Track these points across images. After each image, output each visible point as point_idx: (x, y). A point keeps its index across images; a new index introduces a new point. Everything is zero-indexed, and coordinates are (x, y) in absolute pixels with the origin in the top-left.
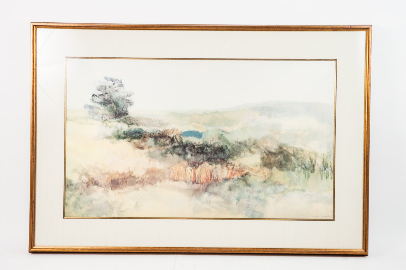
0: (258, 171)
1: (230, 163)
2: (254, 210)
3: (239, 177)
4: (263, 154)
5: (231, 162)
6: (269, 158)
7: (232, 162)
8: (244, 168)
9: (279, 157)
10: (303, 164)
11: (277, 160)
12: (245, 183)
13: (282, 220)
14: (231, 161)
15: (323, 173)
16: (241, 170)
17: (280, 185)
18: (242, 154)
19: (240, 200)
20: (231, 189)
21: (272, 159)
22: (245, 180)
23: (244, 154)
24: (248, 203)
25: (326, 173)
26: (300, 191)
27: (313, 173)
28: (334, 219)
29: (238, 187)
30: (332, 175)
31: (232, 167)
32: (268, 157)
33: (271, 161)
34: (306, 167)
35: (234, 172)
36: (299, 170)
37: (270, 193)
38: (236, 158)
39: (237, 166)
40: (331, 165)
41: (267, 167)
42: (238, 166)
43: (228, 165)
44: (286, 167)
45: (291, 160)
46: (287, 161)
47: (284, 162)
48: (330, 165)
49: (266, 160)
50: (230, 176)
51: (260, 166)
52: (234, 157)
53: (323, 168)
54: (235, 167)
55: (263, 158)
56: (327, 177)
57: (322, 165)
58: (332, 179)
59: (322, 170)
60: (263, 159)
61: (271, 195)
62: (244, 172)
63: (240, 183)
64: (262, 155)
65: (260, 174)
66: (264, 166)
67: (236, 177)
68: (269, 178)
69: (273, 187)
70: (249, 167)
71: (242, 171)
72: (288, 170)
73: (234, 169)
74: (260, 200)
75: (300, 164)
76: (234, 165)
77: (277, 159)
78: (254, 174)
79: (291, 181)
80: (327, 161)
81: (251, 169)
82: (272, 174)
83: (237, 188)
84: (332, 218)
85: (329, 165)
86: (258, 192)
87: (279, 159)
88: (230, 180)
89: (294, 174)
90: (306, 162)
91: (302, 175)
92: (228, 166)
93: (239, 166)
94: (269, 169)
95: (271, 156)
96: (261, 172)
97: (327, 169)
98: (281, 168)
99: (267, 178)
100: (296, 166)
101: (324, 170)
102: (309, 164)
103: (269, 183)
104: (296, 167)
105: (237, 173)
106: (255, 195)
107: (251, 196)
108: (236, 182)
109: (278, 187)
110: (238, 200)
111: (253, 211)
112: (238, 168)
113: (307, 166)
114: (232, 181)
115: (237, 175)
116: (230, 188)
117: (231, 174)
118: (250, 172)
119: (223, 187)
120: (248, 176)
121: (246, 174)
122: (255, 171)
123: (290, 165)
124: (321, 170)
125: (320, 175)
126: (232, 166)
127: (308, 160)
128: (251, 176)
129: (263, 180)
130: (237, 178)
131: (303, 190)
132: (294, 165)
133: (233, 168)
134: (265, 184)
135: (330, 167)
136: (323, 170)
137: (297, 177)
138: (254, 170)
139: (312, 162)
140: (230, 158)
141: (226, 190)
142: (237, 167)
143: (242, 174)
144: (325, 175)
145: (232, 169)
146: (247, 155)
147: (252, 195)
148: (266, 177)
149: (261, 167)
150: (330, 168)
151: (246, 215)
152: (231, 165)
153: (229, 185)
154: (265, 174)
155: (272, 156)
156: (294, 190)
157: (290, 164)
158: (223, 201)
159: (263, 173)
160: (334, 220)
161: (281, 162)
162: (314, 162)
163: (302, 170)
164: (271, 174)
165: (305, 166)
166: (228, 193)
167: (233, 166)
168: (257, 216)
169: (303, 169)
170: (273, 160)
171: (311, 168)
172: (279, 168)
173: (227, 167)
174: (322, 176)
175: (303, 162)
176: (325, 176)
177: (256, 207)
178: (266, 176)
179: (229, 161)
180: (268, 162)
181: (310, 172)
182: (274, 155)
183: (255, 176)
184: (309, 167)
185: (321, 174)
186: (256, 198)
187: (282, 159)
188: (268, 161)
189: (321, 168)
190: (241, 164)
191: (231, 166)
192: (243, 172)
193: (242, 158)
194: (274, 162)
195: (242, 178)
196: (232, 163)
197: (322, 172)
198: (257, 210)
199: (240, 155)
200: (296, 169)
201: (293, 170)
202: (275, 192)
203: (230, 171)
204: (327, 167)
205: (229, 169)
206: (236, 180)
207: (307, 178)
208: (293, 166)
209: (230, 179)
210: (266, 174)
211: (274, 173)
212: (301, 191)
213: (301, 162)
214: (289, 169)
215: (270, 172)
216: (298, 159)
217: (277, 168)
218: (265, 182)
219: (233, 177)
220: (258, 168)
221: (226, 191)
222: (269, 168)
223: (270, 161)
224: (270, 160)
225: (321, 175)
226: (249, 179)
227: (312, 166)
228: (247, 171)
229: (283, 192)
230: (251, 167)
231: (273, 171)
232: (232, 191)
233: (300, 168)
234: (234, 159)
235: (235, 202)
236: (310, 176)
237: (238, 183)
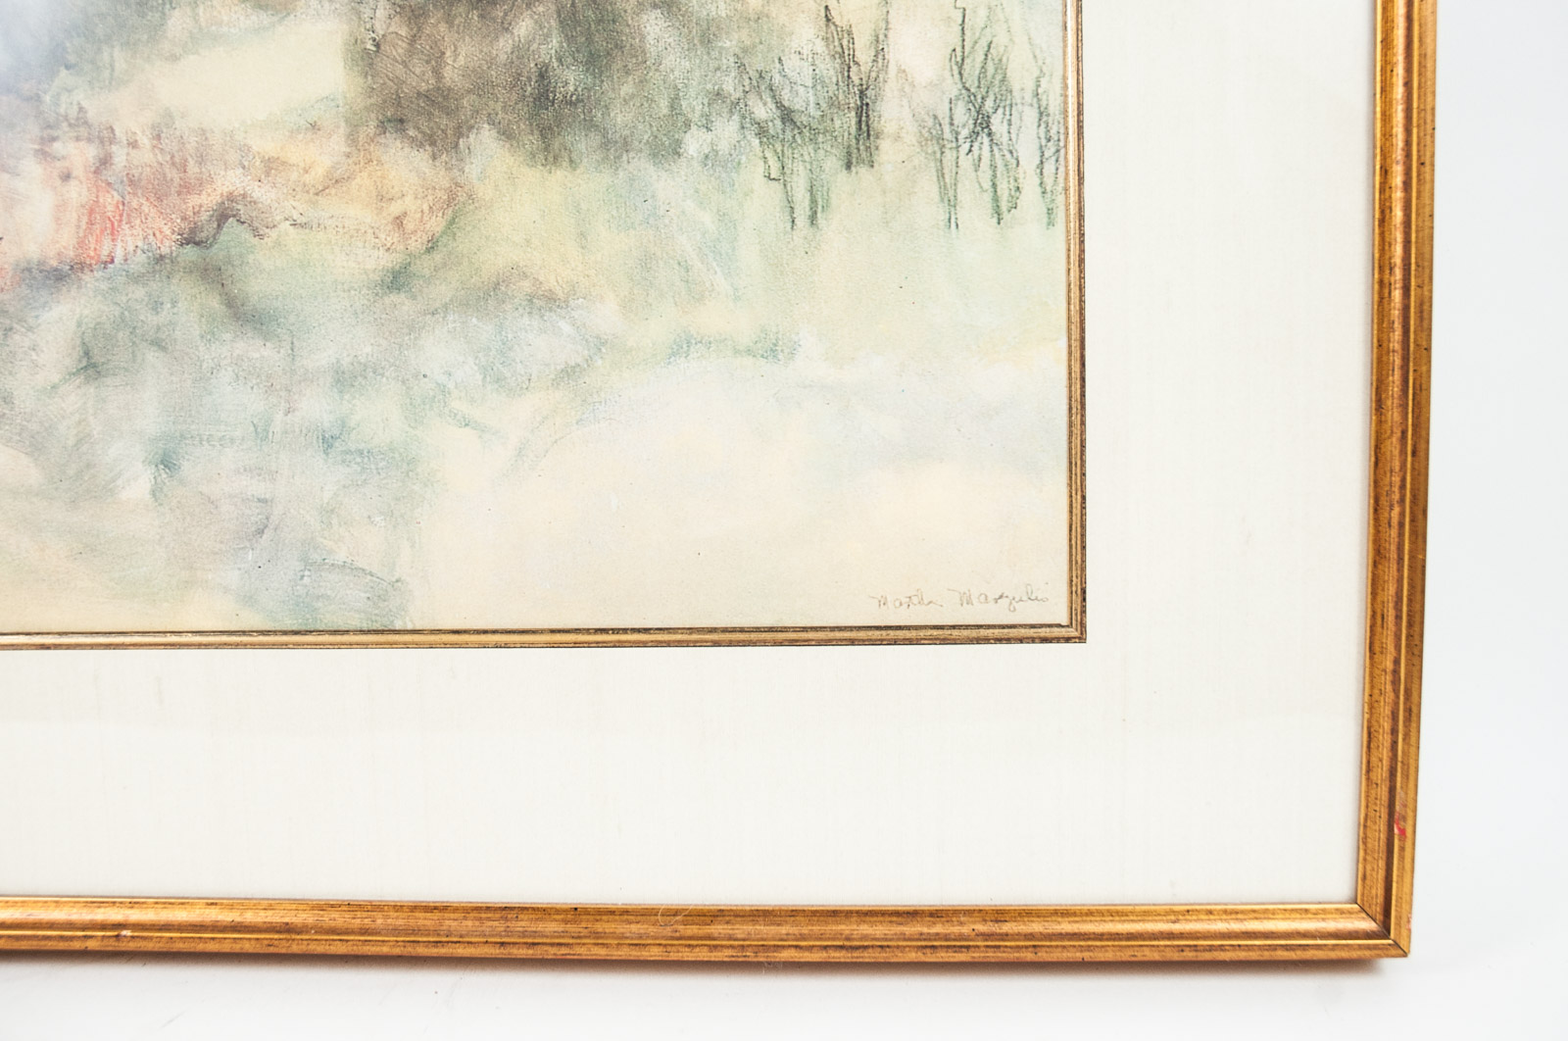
0: (335, 181)
1: (73, 113)
2: (316, 557)
3: (165, 250)
4: (367, 13)
5: (81, 109)
6: (423, 44)
7: (84, 104)
8: (201, 160)
9: (524, 27)
10: (762, 83)
11: (503, 57)
12: (215, 303)
13: (576, 645)
14: (79, 96)
15: (966, 162)
16: (177, 181)
17: (546, 302)
18: (170, 23)
19: (186, 467)
20: (98, 358)
21: (456, 55)
22: (213, 275)
23: (196, 20)
24: (258, 488)
25: (994, 167)
26: (737, 352)
27: (863, 170)
28: (1083, 625)
29: (158, 344)
30: (1049, 181)
31: (91, 152)
32: (413, 40)
33: (451, 75)
34: (787, 116)
35: (110, 200)
36: (724, 147)
37: (451, 385)
38: (120, 65)
39: (133, 145)
40: (1044, 82)
41: (412, 132)
42: (145, 141)
43: (54, 139)
44: (590, 125)
45: (640, 53)
46: (596, 62)
47: (571, 78)
48: (1030, 86)
49: (400, 70)
50: (81, 243)
51: (343, 129)
52: (106, 56)
53: (963, 116)
54: (120, 156)
55: (370, 46)
56: (1004, 205)
57: (952, 88)
58: (1051, 223)
59: (948, 135)
60: (367, 56)
61: (455, 404)
62: (207, 200)
63: (174, 303)
64: (359, 14)
65: (354, 210)
66: (382, 127)
67: (131, 248)
68: (432, 246)
69: (484, 330)
70: (245, 149)
71: (186, 188)
72: (614, 148)
73: (109, 175)
74: (361, 453)
75: (730, 85)
76: (106, 137)
77: (504, 46)
78: (296, 207)
79: (646, 262)
80: (1001, 40)
81: (272, 166)
82: (462, 197)
83: (152, 356)
84: (1058, 612)
85: (1021, 79)
86: (346, 379)
87: (520, 51)
88: (87, 277)
89: (670, 186)
90: (792, 64)
91: (759, 201)
92: (57, 145)
93: (158, 137)
94: (434, 157)
95: (443, 27)
96: (363, 181)
97: (998, 124)
98: (546, 133)
99: (416, 244)
100: (694, 104)
101: (974, 134)
102: (818, 81)
103: (442, 291)
104: (695, 117)
105: (139, 210)
106: (317, 407)
107: (279, 417)
108: (139, 292)
109: (526, 320)
110: (167, 462)
111: (307, 563)
112: (145, 156)
113: (803, 100)
114: (104, 286)
115: (138, 231)
116: (87, 353)
117: (85, 219)
118: (262, 193)
119: (27, 343)
120: (245, 234)
121: (223, 215)
122: (307, 178)
123: (633, 96)
124: (936, 138)
125: (928, 186)
126: (89, 140)
127: (806, 35)
128: (274, 233)
129: (379, 261)
130: (141, 258)
131: (772, 349)
132: (674, 103)
133: (105, 161)
134: (404, 305)
135: (1028, 97)
136: (965, 133)
137: (707, 219)
138: (294, 176)
139: (846, 60)
140: (64, 72)
141: (56, 378)
142: (133, 153)
143: (184, 219)
144: (987, 185)
145: (97, 172)
146: (225, 29)
147: (288, 412)
148: (405, 236)
149: (352, 138)
150: (1031, 115)
151: (249, 600)
152: (83, 131)
153: (79, 325)
154: (395, 209)
155: (450, 23)
156: (683, 346)
157: (627, 89)
158: (31, 474)
159: (383, 198)
160: (1075, 630)
161: (543, 74)
162: (864, 55)
163: (756, 142)
164: (456, 205)
165: (780, 105)
166: (75, 398)
167: (102, 142)
168: (347, 607)
169: (762, 131)
170: (461, 61)
171: (838, 123)
172: (532, 141)
173: (44, 154)
174: (950, 200)
175: (756, 63)
176: (988, 197)
177: (335, 521)
178: (409, 226)
179: (64, 98)
180: (424, 87)
181: (832, 163)
182: (475, 15)
183: (303, 226)
184: (812, 110)
185: (941, 175)
186: (328, 442)
187: (555, 42)
188: (419, 77)
189: (943, 112)
190: (168, 116)
191: (82, 144)
192: (194, 201)
193: (174, 58)
194: (482, 86)
195: (190, 253)
196: (91, 115)
197: (950, 156)
198: (341, 556)
199: (156, 31)
200: (694, 143)
201: (666, 150)
202: (499, 380)
203: (77, 193)
204: (1005, 100)
205: (66, 177)
206: (136, 279)
207: (802, 220)
208: (663, 106)
209: (79, 267)
210: (409, 204)
211: (485, 191)
212: (749, 352)
213: (741, 67)
214: (626, 145)
215: (443, 180)
216: (706, 36)
217: (507, 135)
218: (397, 280)
219: (105, 253)
220: (325, 155)
221: (54, 387)
222: (433, 144)
223: (437, 73)
224: (437, 61)
225: (943, 189)
226: (251, 258)
227: (854, 101)
228: (229, 181)
229: (569, 374)
230: (265, 145)
231: (473, 169)
232: (109, 381)
233: (727, 130)
234: (106, 73)
235: (138, 484)
236: (834, 201)
237: (156, 306)
